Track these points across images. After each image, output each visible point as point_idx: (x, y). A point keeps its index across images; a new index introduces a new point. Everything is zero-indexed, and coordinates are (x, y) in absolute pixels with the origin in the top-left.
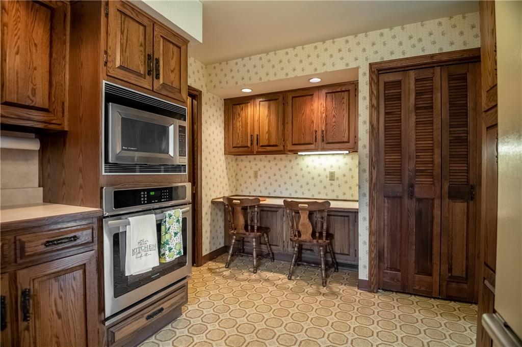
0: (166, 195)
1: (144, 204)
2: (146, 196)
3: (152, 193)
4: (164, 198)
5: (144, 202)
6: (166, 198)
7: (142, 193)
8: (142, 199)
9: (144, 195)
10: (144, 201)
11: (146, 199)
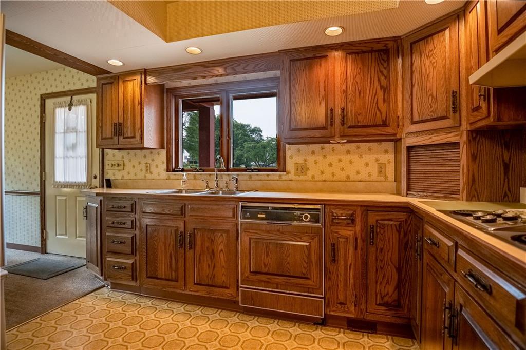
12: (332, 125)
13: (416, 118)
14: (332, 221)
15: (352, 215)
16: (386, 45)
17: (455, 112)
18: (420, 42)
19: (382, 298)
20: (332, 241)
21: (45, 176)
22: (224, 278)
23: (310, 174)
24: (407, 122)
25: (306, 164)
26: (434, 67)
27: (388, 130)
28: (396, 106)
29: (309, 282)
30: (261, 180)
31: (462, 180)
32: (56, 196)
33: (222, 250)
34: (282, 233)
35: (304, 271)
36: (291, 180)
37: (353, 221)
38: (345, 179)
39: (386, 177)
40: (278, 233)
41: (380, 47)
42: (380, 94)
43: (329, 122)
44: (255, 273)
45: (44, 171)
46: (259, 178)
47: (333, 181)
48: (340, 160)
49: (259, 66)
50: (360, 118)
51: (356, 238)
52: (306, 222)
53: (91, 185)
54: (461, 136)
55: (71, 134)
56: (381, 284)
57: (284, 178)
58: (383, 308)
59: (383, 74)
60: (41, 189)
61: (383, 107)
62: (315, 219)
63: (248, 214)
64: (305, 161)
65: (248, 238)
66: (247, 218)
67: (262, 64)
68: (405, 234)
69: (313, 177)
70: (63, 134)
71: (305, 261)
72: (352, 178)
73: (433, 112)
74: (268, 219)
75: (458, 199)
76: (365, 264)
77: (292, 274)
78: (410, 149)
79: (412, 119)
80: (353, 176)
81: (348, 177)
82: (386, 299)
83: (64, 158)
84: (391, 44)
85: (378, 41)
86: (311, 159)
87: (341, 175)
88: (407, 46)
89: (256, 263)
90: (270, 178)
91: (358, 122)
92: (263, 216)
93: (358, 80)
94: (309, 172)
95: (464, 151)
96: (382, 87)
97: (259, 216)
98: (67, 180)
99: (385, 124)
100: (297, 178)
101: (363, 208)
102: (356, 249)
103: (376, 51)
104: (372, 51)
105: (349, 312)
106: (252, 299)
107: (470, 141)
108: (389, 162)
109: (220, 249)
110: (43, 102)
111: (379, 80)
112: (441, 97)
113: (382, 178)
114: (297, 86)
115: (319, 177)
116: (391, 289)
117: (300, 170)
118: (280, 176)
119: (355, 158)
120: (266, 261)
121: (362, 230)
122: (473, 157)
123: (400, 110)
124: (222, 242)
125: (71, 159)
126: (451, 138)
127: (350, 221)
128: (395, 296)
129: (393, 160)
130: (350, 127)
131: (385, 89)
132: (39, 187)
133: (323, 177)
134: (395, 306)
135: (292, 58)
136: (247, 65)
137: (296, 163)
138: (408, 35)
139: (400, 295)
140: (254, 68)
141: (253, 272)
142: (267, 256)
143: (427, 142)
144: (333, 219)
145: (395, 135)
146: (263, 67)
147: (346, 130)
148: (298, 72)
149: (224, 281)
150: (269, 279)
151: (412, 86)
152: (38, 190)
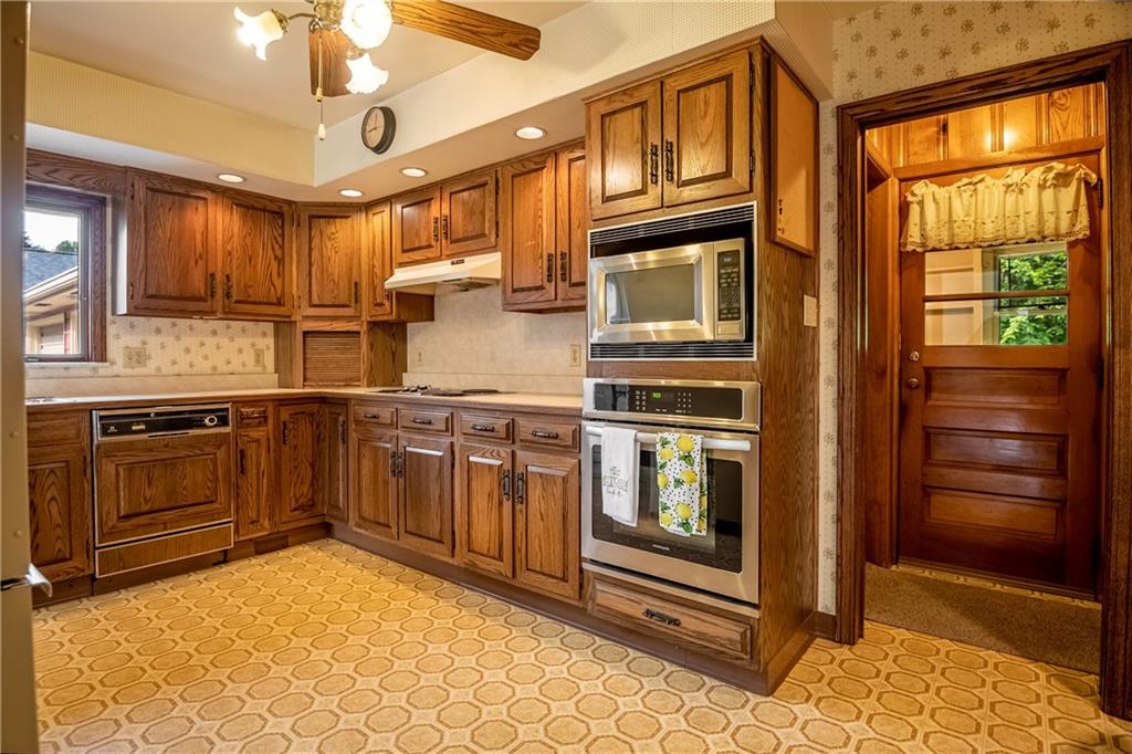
0: (687, 403)
1: (641, 411)
2: (644, 398)
3: (656, 395)
4: (682, 408)
5: (641, 408)
6: (686, 409)
7: (638, 392)
8: (638, 403)
9: (641, 396)
10: (641, 406)
11: (644, 403)
12: (212, 296)
13: (316, 300)
14: (241, 422)
15: (264, 412)
16: (280, 207)
17: (356, 302)
18: (322, 220)
19: (297, 501)
20: (240, 447)
22: (59, 545)
23: (151, 367)
24: (304, 304)
25: (145, 349)
26: (336, 252)
27: (281, 310)
28: (291, 283)
29: (215, 506)
30: (50, 378)
31: (363, 368)
33: (53, 498)
34: (173, 448)
35: (208, 493)
36: (118, 376)
37: (266, 418)
38: (209, 371)
39: (264, 367)
40: (166, 449)
41: (274, 207)
42: (274, 265)
43: (209, 293)
44: (128, 517)
46: (48, 373)
47: (191, 375)
48: (202, 344)
49: (83, 178)
50: (250, 292)
51: (269, 440)
52: (211, 427)
54: (361, 325)
56: (295, 485)
57: (101, 372)
58: (298, 512)
59: (277, 242)
61: (278, 283)
62: (223, 421)
63: (112, 428)
64: (144, 343)
65: (113, 466)
66: (112, 434)
67: (87, 177)
68: (318, 426)
69: (159, 369)
71: (209, 479)
72: (219, 370)
73: (335, 298)
74: (151, 431)
75: (359, 386)
76: (278, 467)
77: (190, 502)
78: (306, 334)
79: (310, 300)
80: (222, 367)
81: (215, 368)
82: (301, 501)
84: (285, 208)
85: (272, 200)
86: (154, 342)
87: (205, 366)
88: (304, 217)
89: (129, 501)
90: (71, 372)
91: (249, 296)
92: (143, 427)
93: (248, 241)
94: (151, 362)
95: (364, 339)
96: (276, 257)
97: (134, 428)
99: (279, 303)
100: (129, 371)
101: (276, 403)
102: (269, 451)
103: (269, 211)
104: (264, 210)
105: (263, 528)
106: (121, 559)
107: (369, 331)
108: (268, 348)
109: (49, 496)
111: (273, 248)
112: (343, 284)
113: (259, 369)
114: (160, 230)
115: (167, 369)
116: (305, 488)
117: (135, 358)
118: (95, 369)
119: (224, 341)
120: (148, 494)
121: (274, 429)
122: (371, 346)
123: (295, 287)
124: (53, 483)
126: (352, 327)
127: (262, 419)
128: (310, 496)
129: (272, 345)
130: (237, 302)
131: (280, 261)
133: (176, 369)
134: (309, 507)
135: (150, 185)
136: (56, 171)
137: (127, 347)
138: (307, 205)
139: (314, 492)
140: (71, 179)
141: (124, 517)
142: (149, 486)
143: (329, 329)
144: (243, 419)
145: (289, 317)
146: (90, 182)
147: (233, 305)
148: (161, 209)
149: (59, 551)
150: (153, 519)
151: (311, 265)
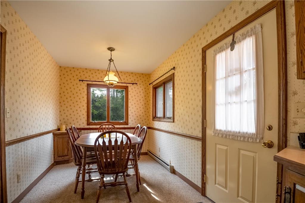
21: (206, 123)
32: (216, 144)
45: (205, 119)
53: (262, 138)
55: (234, 77)
60: (202, 136)
70: (224, 80)
83: (226, 105)
98: (229, 129)
110: (204, 54)
125: (234, 105)
132: (201, 133)
152: (200, 135)
